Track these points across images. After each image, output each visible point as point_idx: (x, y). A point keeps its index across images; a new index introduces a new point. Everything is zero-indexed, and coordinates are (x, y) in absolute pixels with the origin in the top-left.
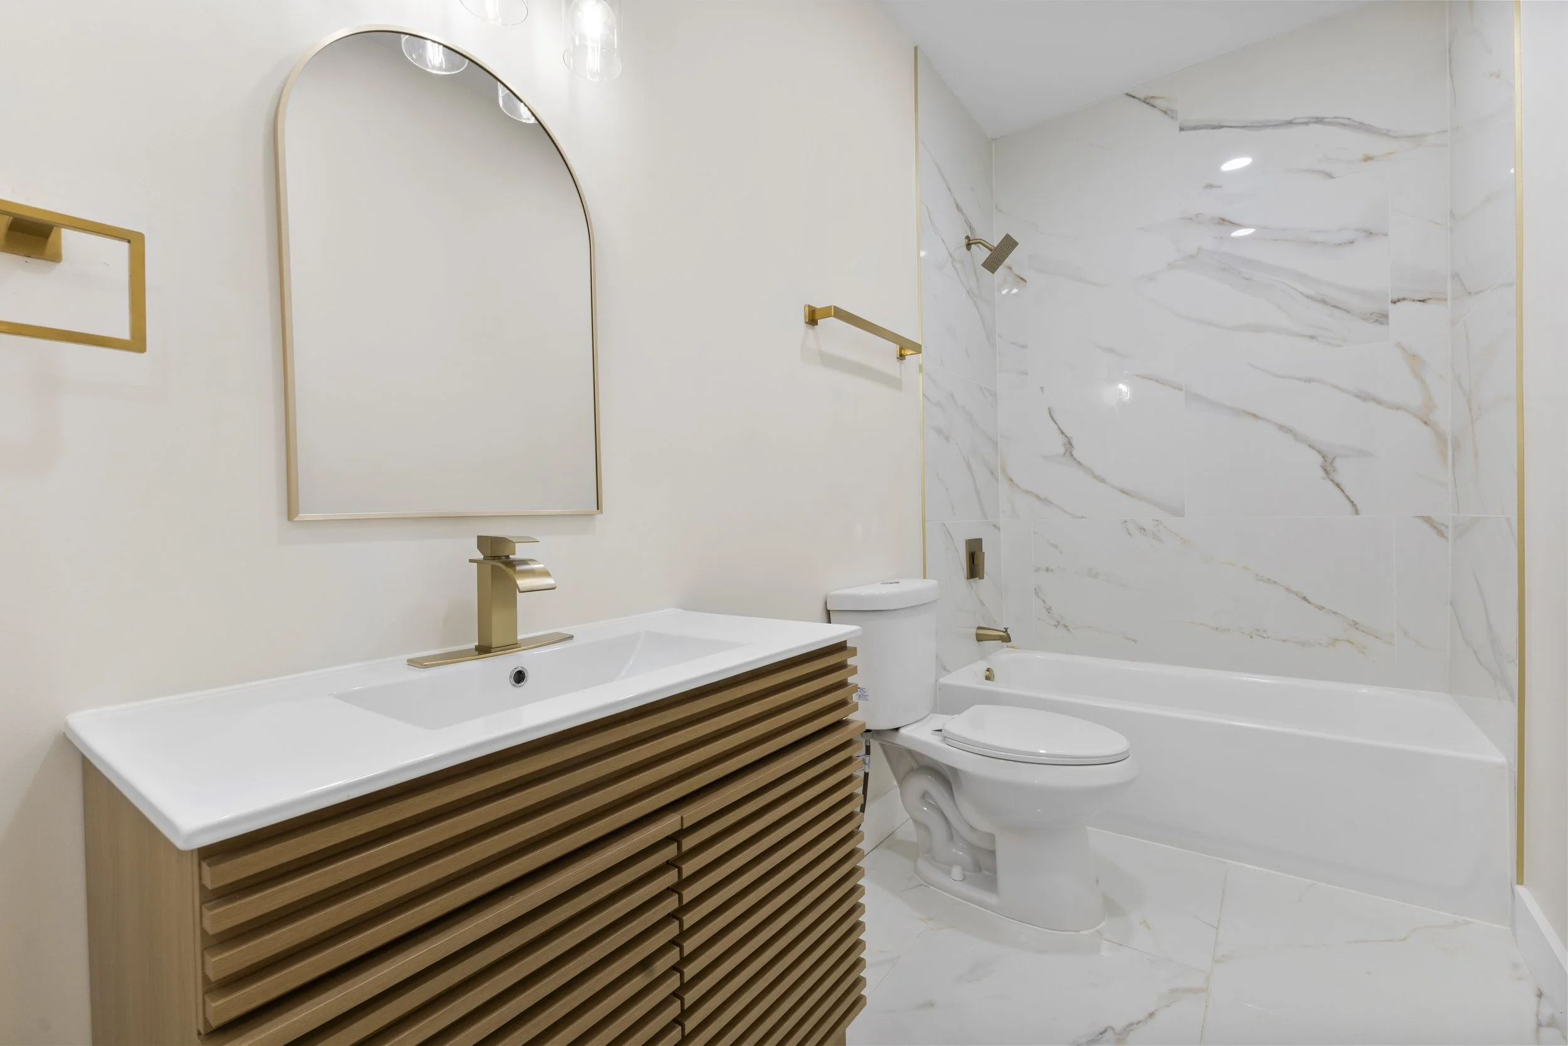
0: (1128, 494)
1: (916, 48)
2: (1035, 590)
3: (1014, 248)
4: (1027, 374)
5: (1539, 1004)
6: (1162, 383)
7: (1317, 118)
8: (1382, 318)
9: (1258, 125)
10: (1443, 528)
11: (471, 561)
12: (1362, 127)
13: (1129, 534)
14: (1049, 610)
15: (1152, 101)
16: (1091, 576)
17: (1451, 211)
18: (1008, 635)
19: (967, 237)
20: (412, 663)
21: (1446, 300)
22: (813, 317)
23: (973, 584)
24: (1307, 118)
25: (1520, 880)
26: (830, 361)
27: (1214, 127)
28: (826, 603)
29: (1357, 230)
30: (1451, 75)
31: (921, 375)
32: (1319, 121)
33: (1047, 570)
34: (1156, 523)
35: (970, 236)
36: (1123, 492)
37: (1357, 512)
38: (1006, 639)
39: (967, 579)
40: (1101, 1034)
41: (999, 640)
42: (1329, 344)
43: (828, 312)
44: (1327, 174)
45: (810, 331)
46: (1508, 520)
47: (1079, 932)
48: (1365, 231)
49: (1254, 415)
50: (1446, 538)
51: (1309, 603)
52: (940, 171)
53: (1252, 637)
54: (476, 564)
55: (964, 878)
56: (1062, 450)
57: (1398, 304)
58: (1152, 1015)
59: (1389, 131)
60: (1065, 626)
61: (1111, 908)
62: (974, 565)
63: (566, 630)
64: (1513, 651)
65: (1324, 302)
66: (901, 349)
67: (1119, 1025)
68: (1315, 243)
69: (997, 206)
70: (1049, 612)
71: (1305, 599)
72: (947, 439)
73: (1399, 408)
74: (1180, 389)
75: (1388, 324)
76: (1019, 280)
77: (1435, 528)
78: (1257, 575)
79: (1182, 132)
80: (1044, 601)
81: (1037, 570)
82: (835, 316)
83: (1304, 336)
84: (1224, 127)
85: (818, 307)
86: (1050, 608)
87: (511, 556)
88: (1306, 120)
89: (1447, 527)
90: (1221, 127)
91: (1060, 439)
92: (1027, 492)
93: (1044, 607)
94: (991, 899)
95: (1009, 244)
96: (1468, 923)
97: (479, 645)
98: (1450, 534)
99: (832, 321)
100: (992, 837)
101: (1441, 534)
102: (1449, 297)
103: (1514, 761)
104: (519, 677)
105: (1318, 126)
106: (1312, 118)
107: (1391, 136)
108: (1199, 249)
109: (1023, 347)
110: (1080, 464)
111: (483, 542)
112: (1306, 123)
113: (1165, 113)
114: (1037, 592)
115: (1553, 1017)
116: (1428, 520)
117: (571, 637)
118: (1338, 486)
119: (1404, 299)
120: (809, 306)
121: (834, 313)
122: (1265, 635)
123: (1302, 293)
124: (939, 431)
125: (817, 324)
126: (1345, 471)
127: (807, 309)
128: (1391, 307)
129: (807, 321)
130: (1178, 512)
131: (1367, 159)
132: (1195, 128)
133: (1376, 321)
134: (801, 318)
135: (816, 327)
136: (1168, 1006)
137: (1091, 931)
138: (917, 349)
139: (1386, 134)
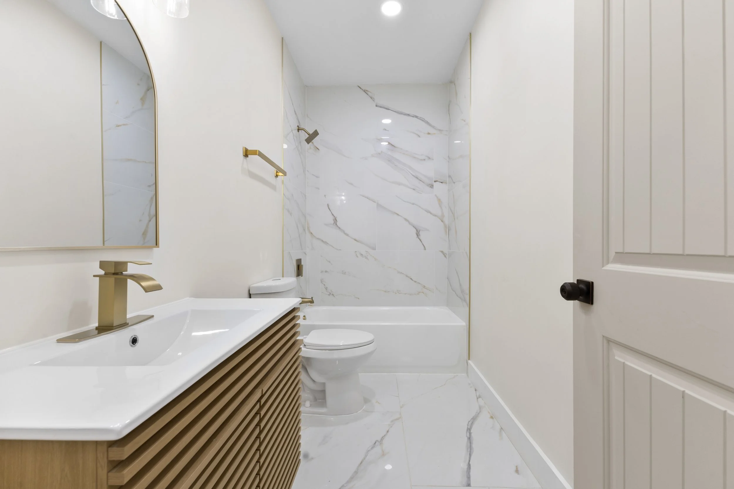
0: (357, 241)
1: (282, 38)
2: (321, 280)
3: (317, 135)
4: (319, 189)
5: (476, 392)
6: (369, 199)
7: (416, 116)
8: (432, 186)
9: (400, 112)
10: (446, 255)
11: (94, 276)
12: (427, 123)
13: (357, 256)
14: (326, 288)
15: (366, 92)
16: (343, 274)
17: (448, 156)
18: (313, 300)
19: (298, 126)
20: (60, 341)
21: (447, 183)
22: (246, 154)
23: (298, 279)
24: (413, 115)
25: (469, 359)
26: (253, 176)
27: (387, 109)
28: (249, 291)
29: (426, 156)
30: (449, 114)
31: (283, 185)
32: (416, 117)
33: (326, 272)
34: (366, 252)
35: (299, 125)
36: (355, 240)
37: (425, 249)
38: (312, 302)
39: (297, 277)
40: (375, 444)
41: (309, 303)
42: (418, 192)
43: (254, 153)
44: (418, 135)
45: (245, 160)
46: (466, 253)
47: (357, 412)
48: (428, 157)
49: (398, 214)
50: (446, 258)
51: (412, 280)
52: (290, 94)
53: (396, 293)
54: (98, 278)
55: (311, 405)
56: (333, 222)
57: (436, 182)
58: (388, 431)
59: (434, 126)
60: (333, 295)
61: (366, 401)
62: (299, 270)
63: (150, 314)
64: (468, 292)
65: (417, 178)
66: (277, 172)
67: (379, 439)
68: (415, 158)
69: (307, 115)
70: (326, 289)
71: (411, 279)
72: (291, 214)
73: (436, 216)
74: (375, 202)
75: (433, 188)
76: (316, 149)
77: (444, 254)
78: (398, 271)
79: (377, 107)
80: (324, 285)
81: (322, 272)
82: (259, 155)
83: (412, 188)
84: (390, 110)
85: (249, 149)
86: (327, 288)
87: (123, 273)
88: (413, 116)
89: (447, 254)
90: (388, 109)
91: (332, 217)
92: (318, 239)
93: (325, 287)
94: (323, 410)
95: (316, 133)
96: (457, 375)
97: (99, 326)
98: (447, 256)
99: (257, 157)
100: (324, 384)
101: (445, 256)
102: (448, 183)
103: (468, 324)
104: (134, 341)
105: (416, 119)
106: (415, 115)
107: (434, 128)
108: (382, 152)
109: (317, 177)
110: (339, 228)
111: (103, 265)
112: (413, 117)
113: (371, 98)
114: (322, 281)
115: (479, 395)
116: (442, 252)
117: (153, 316)
118: (420, 240)
119: (437, 181)
120: (245, 148)
121: (259, 154)
122: (399, 292)
123: (411, 174)
124: (288, 211)
125: (248, 157)
126: (422, 235)
127: (244, 149)
128: (434, 183)
129: (244, 154)
130: (374, 249)
131: (429, 134)
132: (381, 107)
133: (430, 187)
134: (241, 153)
135: (247, 158)
136: (392, 427)
137: (361, 411)
138: (285, 174)
139: (433, 127)
